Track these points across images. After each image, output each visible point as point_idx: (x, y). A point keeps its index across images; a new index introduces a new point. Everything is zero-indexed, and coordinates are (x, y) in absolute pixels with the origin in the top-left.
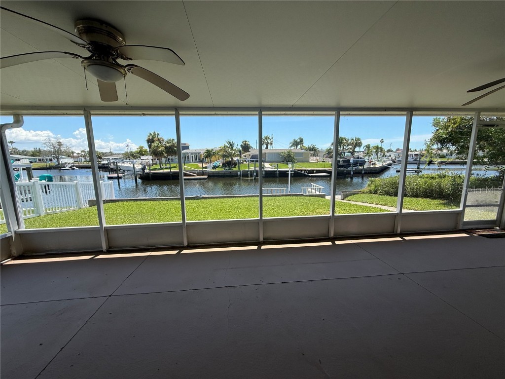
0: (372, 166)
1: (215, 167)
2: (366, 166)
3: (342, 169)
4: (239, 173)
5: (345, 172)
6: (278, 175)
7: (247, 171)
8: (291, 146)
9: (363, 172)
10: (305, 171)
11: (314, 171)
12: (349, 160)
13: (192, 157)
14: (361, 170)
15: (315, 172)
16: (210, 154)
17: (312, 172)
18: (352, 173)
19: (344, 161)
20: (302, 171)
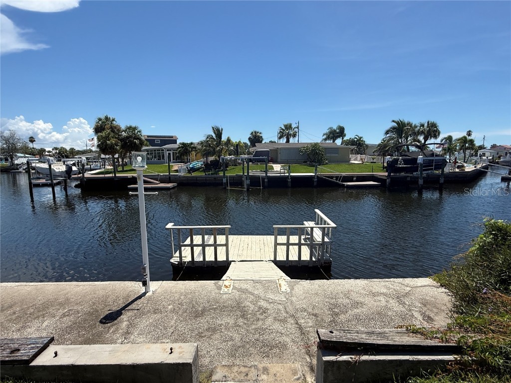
0: (457, 170)
1: (193, 170)
2: (447, 170)
3: (403, 174)
4: (224, 180)
5: (409, 179)
6: (290, 184)
7: (241, 177)
8: (325, 139)
9: (442, 180)
10: (337, 177)
11: (353, 177)
12: (416, 159)
13: (169, 154)
14: (438, 176)
15: (355, 179)
16: (187, 149)
17: (350, 179)
18: (421, 182)
19: (406, 162)
20: (332, 177)
